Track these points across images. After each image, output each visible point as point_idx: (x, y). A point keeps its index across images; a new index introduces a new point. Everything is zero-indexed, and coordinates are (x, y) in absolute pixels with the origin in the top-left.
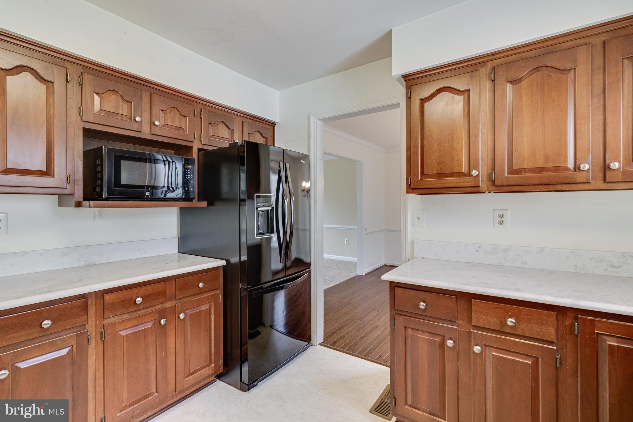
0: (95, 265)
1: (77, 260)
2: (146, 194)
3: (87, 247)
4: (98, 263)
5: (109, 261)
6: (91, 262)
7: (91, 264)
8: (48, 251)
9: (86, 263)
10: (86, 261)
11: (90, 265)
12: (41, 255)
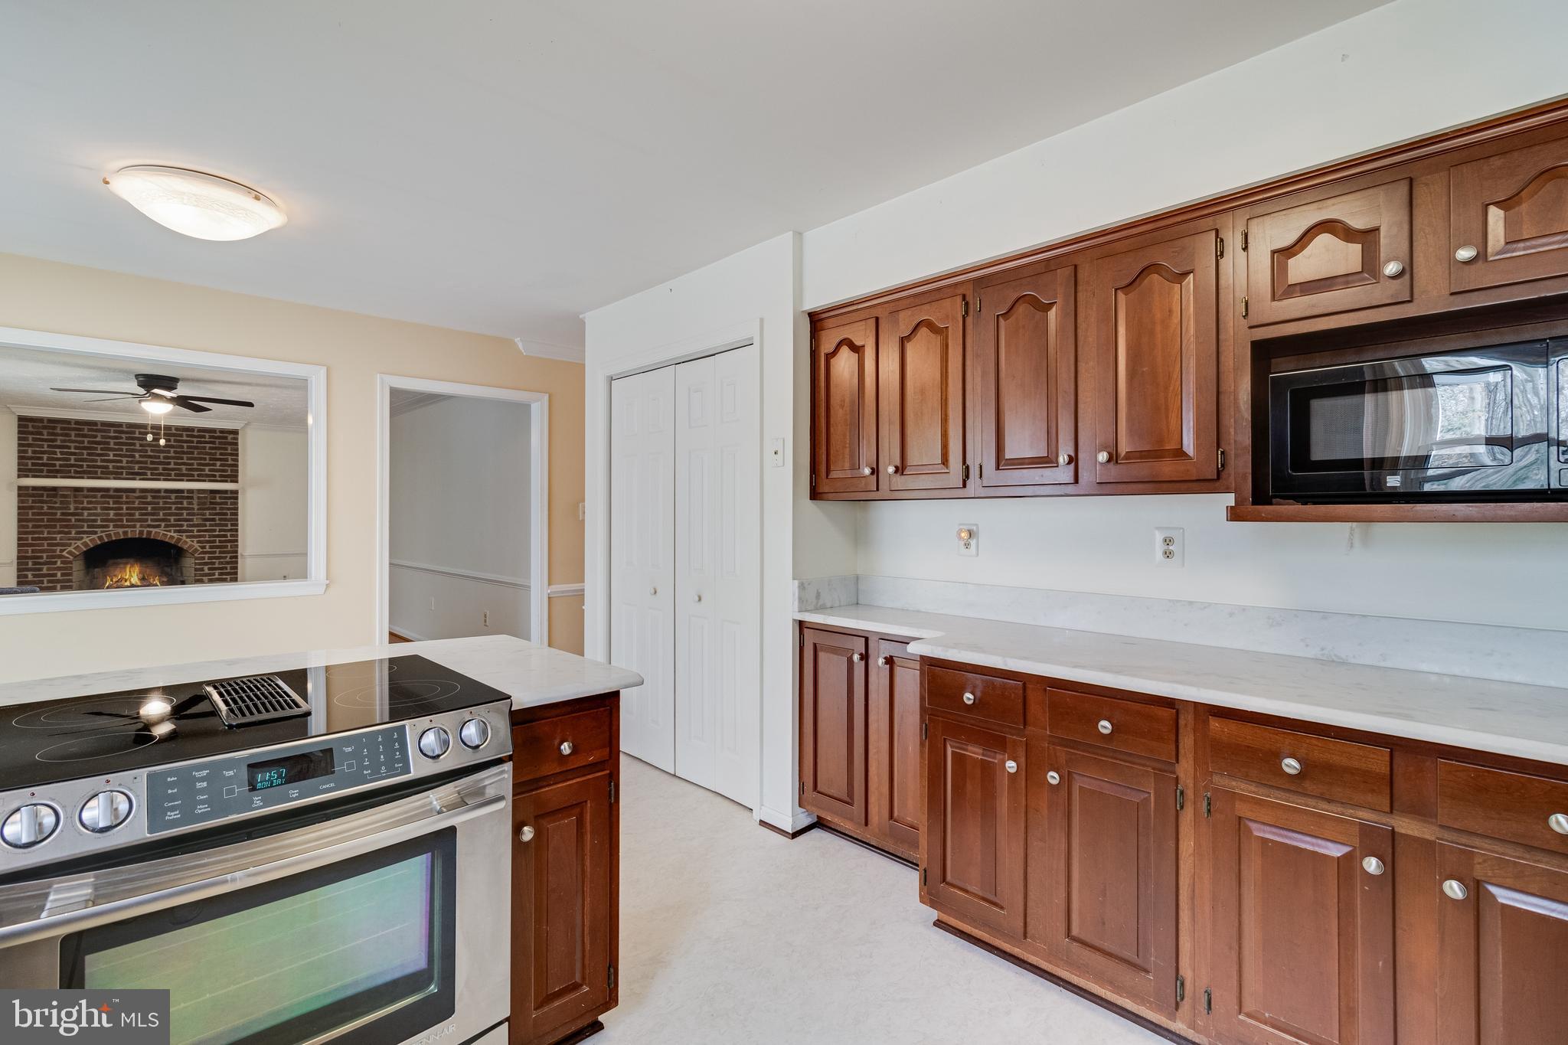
0: (1344, 663)
1: (1302, 640)
2: (1386, 482)
3: (1325, 615)
4: (1353, 661)
5: (1382, 664)
6: (1335, 655)
7: (1335, 659)
8: (1244, 609)
9: (1323, 655)
10: (1323, 649)
11: (1333, 661)
12: (1231, 615)
